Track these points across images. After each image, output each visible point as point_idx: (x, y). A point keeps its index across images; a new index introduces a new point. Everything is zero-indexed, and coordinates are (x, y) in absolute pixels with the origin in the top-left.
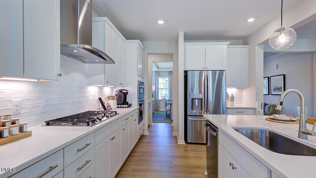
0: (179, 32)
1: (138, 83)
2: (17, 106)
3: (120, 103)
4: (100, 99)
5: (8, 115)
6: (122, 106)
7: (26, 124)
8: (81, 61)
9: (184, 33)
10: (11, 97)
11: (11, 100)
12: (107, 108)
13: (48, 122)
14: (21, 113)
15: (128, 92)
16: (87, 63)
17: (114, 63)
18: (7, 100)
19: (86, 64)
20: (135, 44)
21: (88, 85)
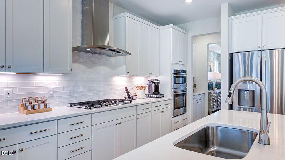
0: (221, 5)
1: (172, 72)
2: (51, 92)
3: (151, 93)
4: (126, 89)
5: (42, 97)
6: (152, 96)
7: (49, 103)
8: (106, 55)
9: (228, 4)
10: (48, 86)
11: (47, 88)
12: (132, 97)
13: (71, 104)
14: (54, 96)
15: (158, 82)
16: (114, 56)
17: (130, 54)
18: (45, 88)
19: (111, 58)
20: (168, 30)
21: (115, 76)
